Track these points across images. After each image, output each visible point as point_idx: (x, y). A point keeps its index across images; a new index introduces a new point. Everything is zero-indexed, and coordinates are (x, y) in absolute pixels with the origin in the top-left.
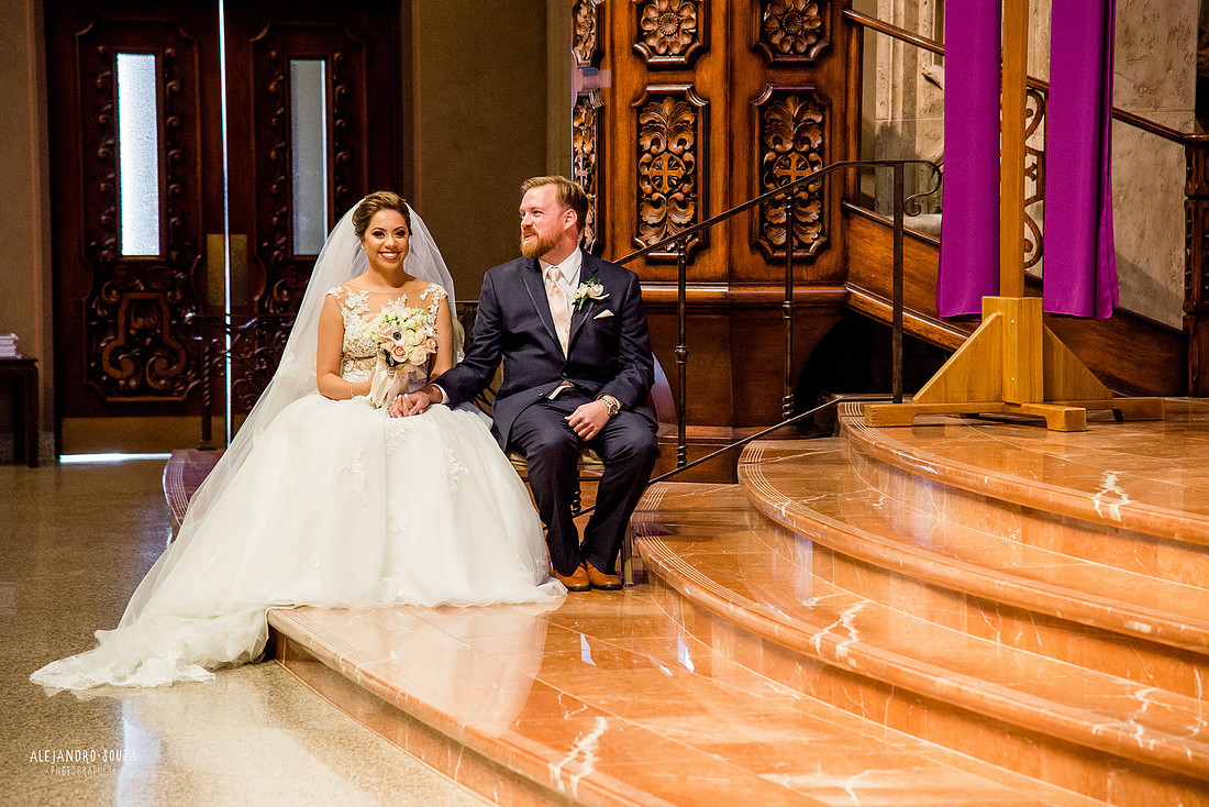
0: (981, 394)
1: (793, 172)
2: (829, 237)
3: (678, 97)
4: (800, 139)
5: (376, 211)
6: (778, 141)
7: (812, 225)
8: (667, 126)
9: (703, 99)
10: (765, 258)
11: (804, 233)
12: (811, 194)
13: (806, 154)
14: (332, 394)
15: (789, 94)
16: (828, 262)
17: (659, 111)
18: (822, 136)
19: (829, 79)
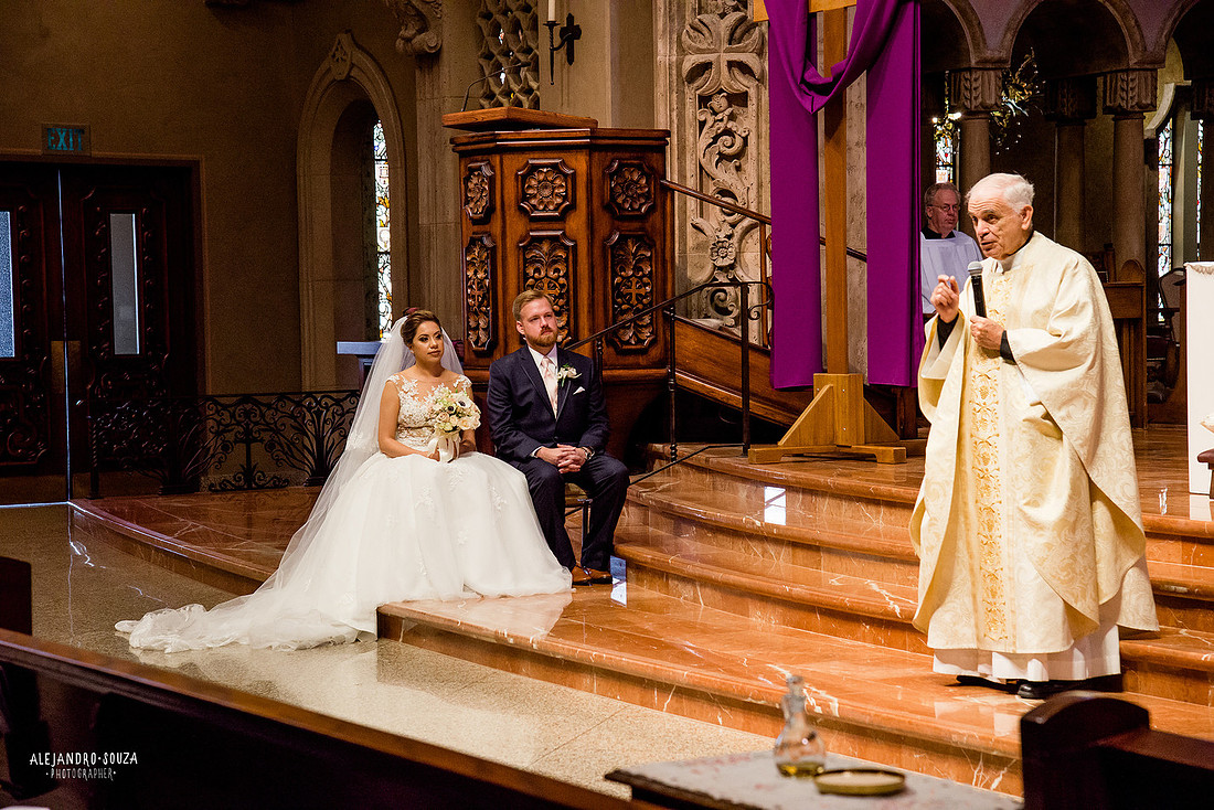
0: (821, 441)
1: (633, 290)
2: (657, 336)
3: (555, 238)
4: (637, 269)
5: (419, 324)
6: (623, 269)
7: (646, 327)
8: (545, 259)
9: (572, 241)
10: (616, 350)
11: (641, 332)
12: (644, 305)
13: (641, 278)
14: (391, 453)
15: (630, 237)
16: (655, 352)
17: (540, 249)
18: (651, 266)
19: (653, 227)
